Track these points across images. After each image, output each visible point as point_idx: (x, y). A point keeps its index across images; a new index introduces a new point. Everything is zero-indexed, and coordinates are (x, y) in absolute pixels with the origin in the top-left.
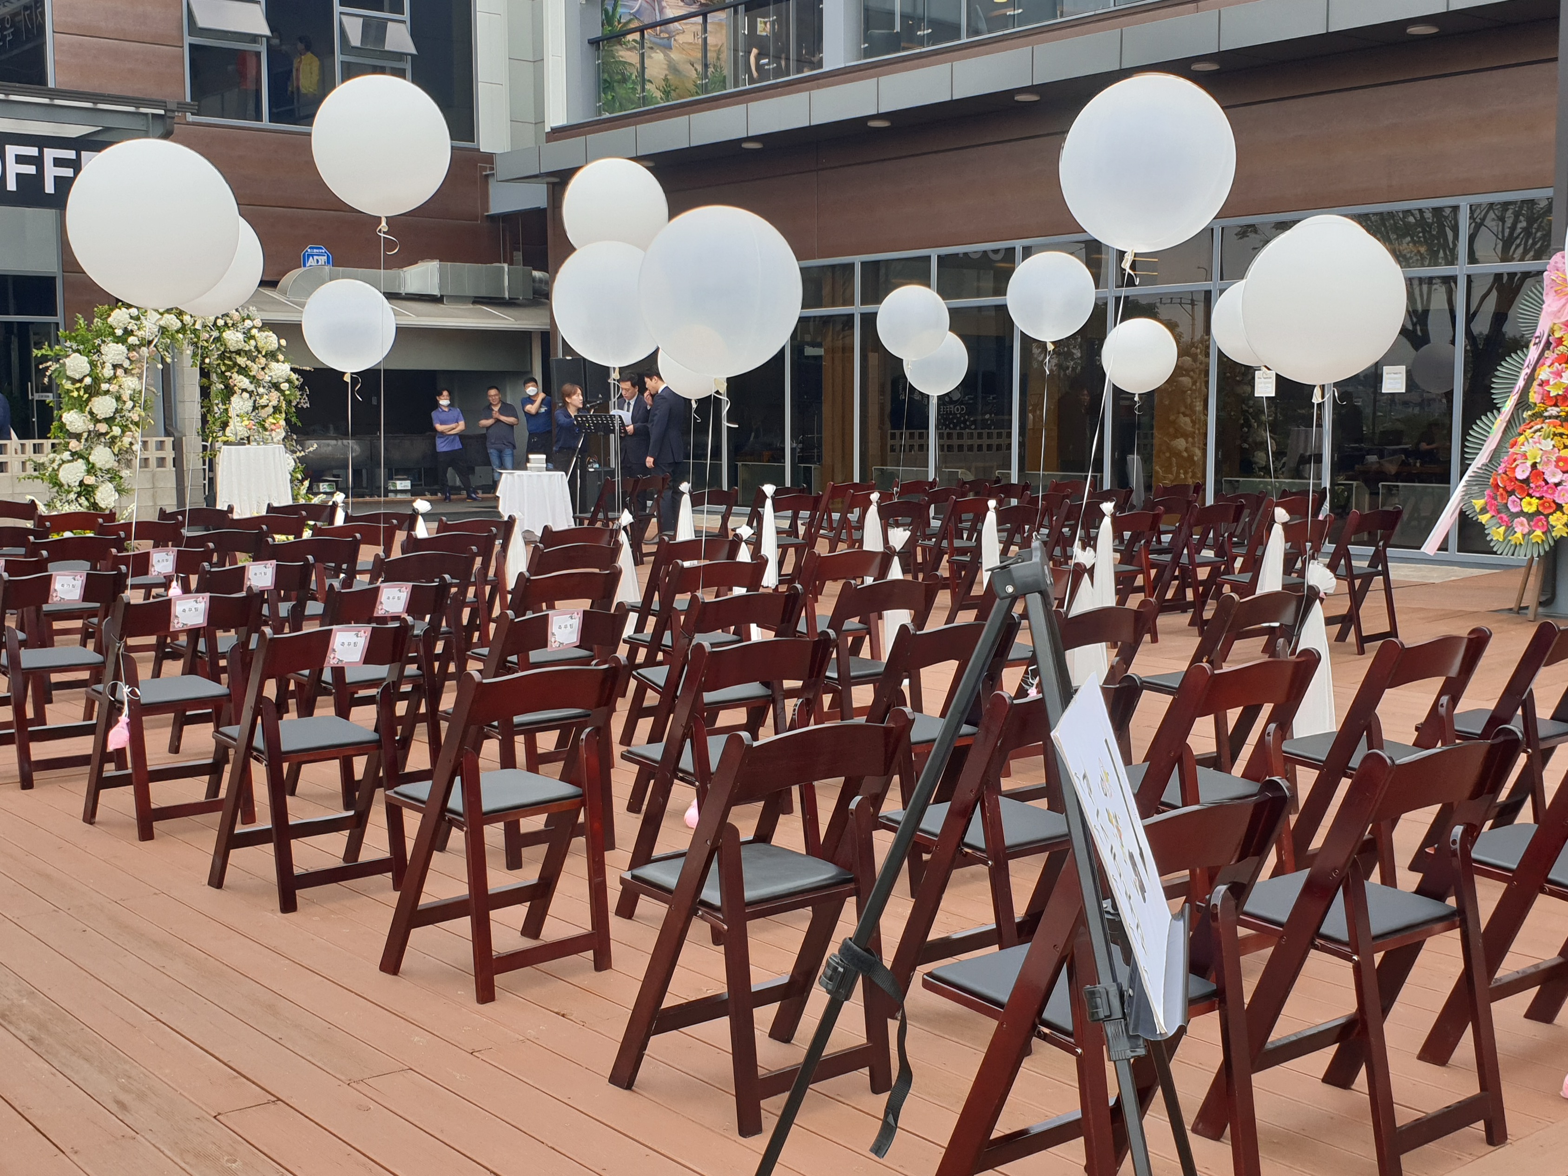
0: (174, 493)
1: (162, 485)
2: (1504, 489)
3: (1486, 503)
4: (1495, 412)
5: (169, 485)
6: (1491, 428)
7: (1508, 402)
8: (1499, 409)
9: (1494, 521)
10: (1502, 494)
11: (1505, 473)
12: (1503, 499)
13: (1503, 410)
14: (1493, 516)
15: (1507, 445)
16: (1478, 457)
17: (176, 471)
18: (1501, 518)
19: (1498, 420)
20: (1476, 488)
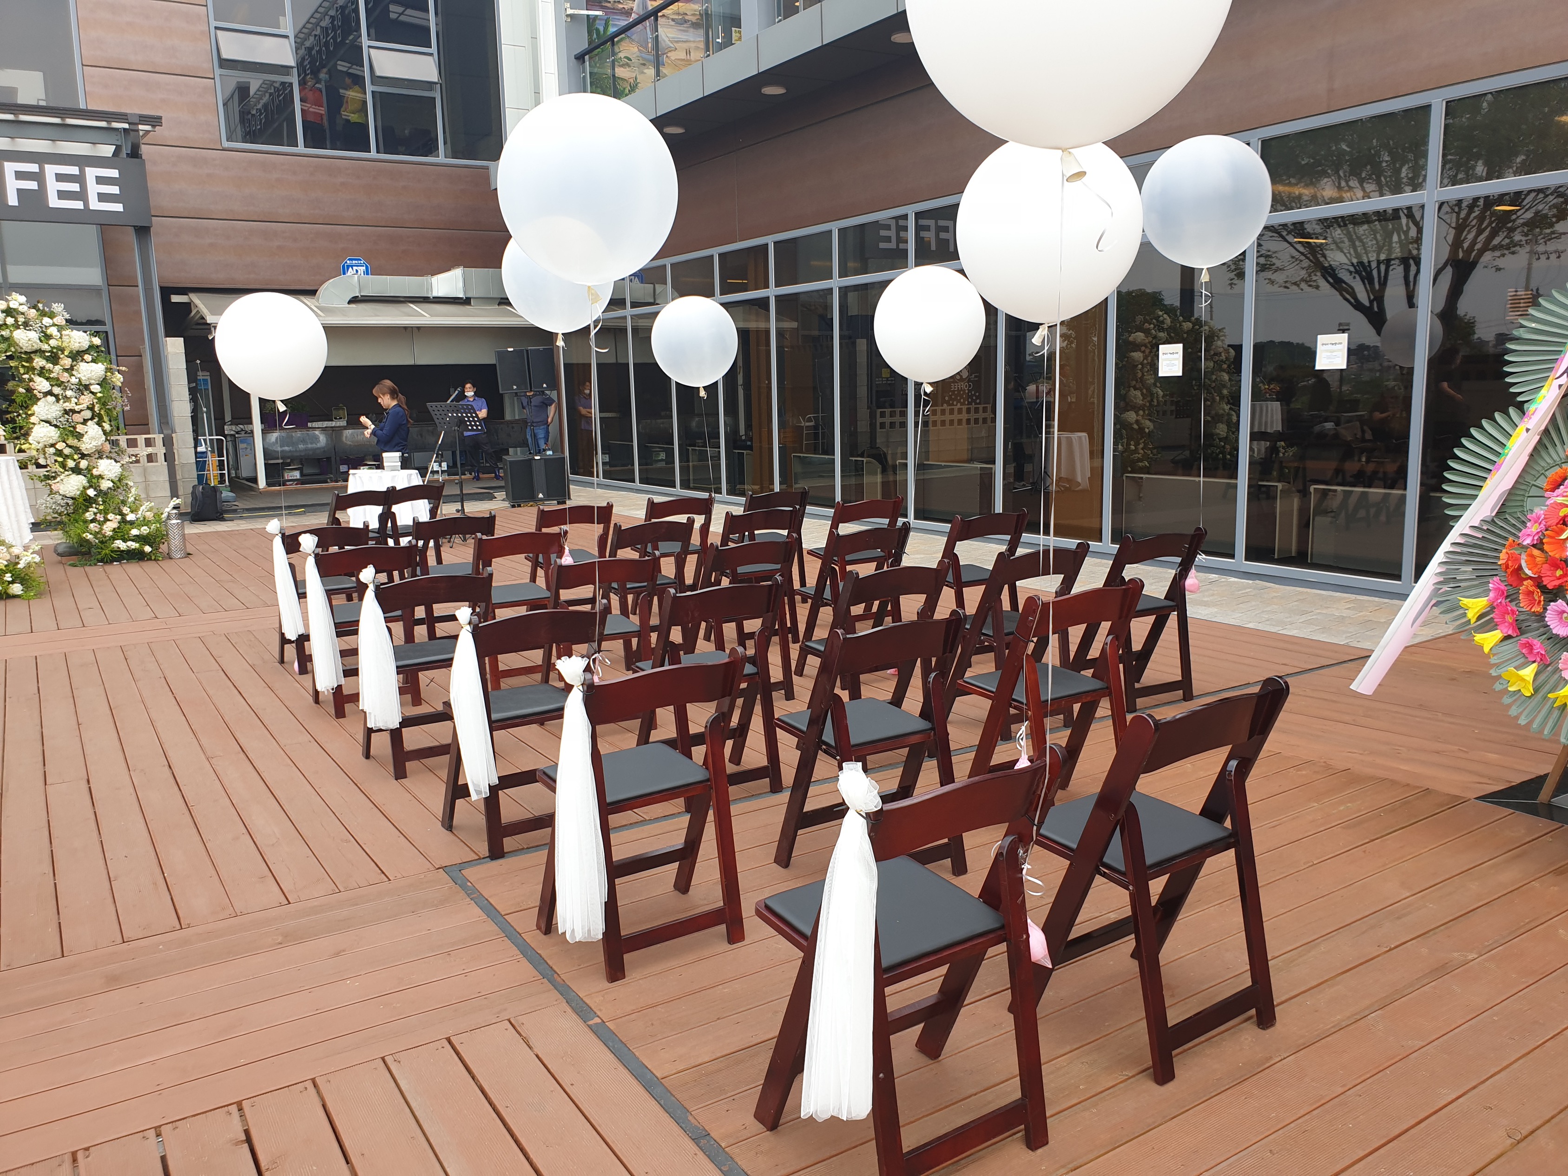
0: (167, 485)
1: (154, 478)
2: (1538, 582)
3: (1492, 608)
4: (1512, 410)
5: (162, 479)
6: (1503, 445)
7: (1544, 391)
8: (1521, 407)
9: (1511, 647)
10: (1530, 593)
11: (1539, 545)
12: (1532, 602)
13: (1531, 408)
14: (1508, 637)
15: (1543, 482)
16: (1475, 504)
17: (168, 465)
18: (1530, 646)
19: (1521, 428)
20: (1469, 568)
